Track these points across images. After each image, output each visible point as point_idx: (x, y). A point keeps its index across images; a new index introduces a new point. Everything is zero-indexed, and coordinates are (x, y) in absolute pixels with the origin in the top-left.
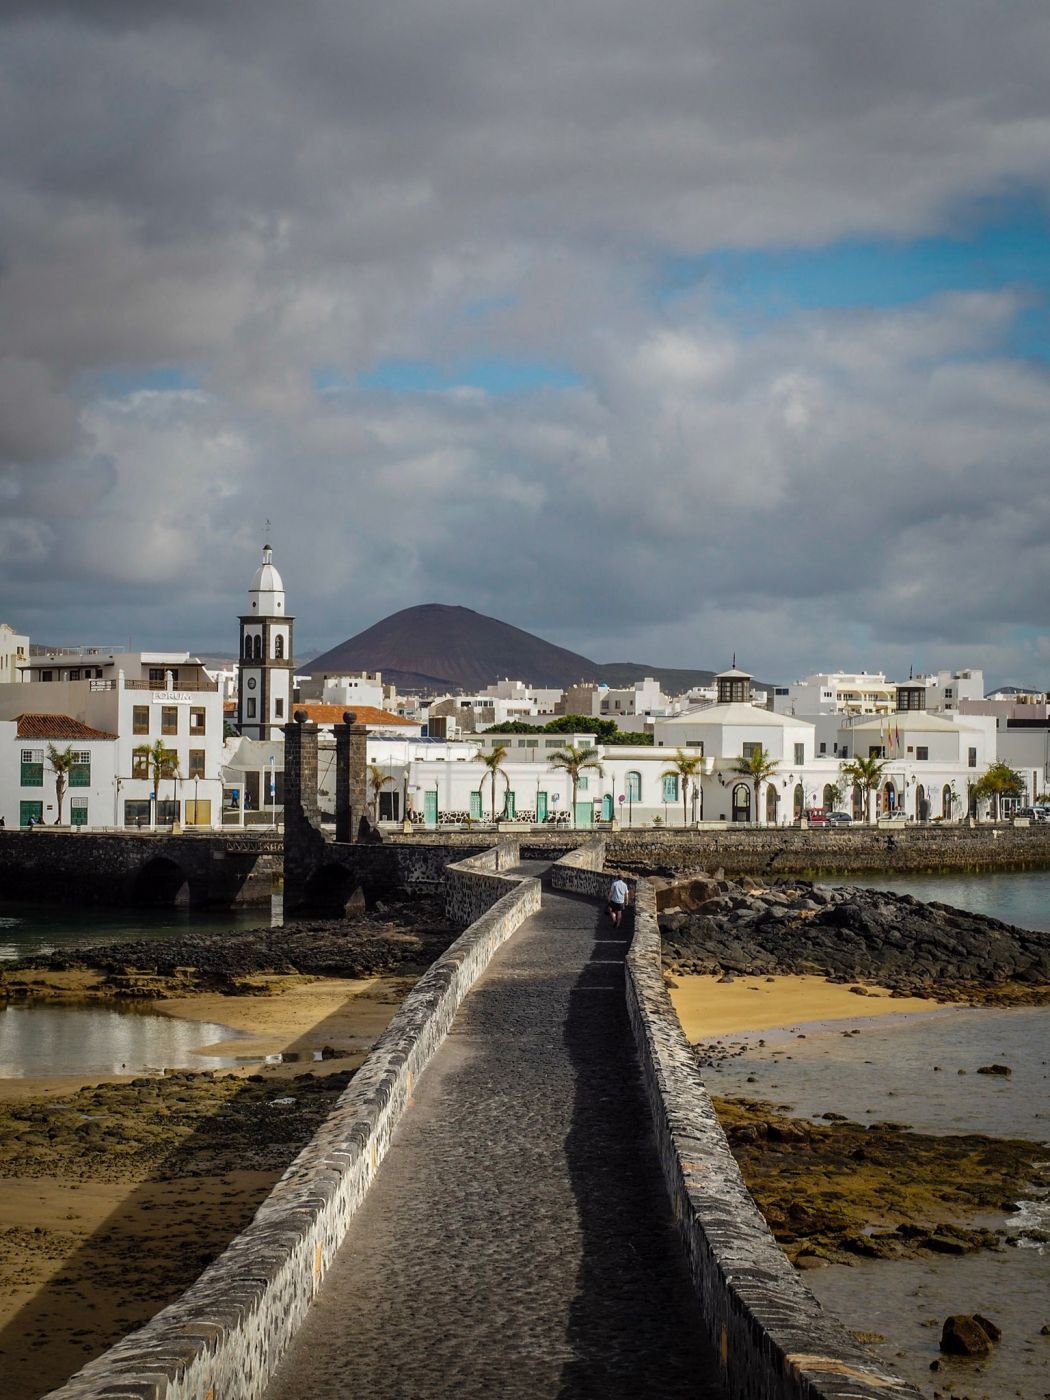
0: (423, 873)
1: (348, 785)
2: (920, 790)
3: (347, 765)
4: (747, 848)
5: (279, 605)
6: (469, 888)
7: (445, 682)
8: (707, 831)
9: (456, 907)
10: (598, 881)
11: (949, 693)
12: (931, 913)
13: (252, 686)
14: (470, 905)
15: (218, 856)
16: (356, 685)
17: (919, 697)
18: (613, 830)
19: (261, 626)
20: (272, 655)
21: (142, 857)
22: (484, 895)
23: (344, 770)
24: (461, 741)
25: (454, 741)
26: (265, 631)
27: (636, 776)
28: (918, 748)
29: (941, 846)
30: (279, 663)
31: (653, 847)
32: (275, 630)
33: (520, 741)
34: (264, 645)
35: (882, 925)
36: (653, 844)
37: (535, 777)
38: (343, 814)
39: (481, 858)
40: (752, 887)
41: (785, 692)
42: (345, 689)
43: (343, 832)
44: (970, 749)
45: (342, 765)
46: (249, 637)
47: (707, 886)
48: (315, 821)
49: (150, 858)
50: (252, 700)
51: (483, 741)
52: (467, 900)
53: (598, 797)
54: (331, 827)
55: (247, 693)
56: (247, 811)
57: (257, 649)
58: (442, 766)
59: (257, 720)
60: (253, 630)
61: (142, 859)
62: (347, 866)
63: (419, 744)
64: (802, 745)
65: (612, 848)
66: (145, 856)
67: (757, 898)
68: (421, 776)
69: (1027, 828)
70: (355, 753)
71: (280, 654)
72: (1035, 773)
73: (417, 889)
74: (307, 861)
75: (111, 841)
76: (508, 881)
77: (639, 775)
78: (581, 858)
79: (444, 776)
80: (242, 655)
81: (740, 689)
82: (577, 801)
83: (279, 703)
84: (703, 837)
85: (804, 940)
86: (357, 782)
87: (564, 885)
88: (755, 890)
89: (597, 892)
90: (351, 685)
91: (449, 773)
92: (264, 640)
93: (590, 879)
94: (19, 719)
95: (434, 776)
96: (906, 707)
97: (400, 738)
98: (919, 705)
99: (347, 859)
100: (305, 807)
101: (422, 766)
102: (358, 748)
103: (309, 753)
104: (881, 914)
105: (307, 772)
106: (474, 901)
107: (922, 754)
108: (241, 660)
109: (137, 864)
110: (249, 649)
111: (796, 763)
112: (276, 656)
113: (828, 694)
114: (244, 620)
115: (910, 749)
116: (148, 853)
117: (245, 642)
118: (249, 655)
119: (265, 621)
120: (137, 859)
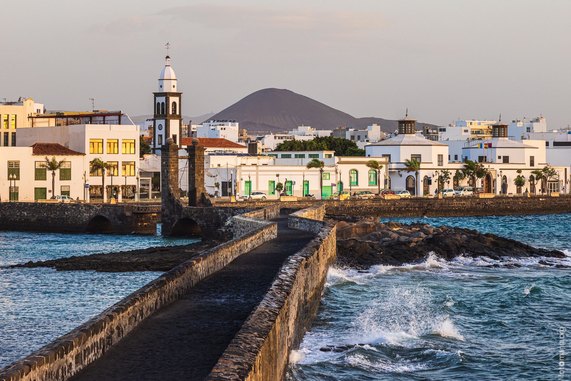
1: (195, 177)
2: (505, 178)
3: (194, 166)
5: (174, 86)
7: (278, 128)
8: (389, 200)
10: (309, 224)
11: (528, 130)
12: (484, 239)
13: (161, 128)
15: (128, 214)
16: (225, 129)
17: (504, 130)
18: (340, 200)
19: (165, 98)
20: (171, 113)
21: (90, 215)
23: (192, 169)
24: (265, 155)
25: (261, 155)
26: (167, 100)
27: (355, 172)
28: (503, 157)
29: (512, 207)
30: (174, 117)
31: (361, 208)
32: (172, 99)
33: (295, 155)
34: (166, 108)
35: (456, 245)
36: (361, 207)
37: (302, 173)
38: (192, 192)
39: (254, 213)
40: (394, 226)
41: (444, 130)
43: (192, 201)
44: (531, 157)
45: (191, 166)
46: (159, 103)
47: (370, 226)
48: (176, 196)
49: (94, 216)
50: (161, 136)
51: (276, 155)
52: (243, 234)
53: (335, 183)
54: (186, 199)
55: (158, 132)
56: (153, 192)
57: (163, 109)
58: (254, 168)
60: (161, 100)
61: (90, 216)
62: (193, 219)
63: (244, 157)
64: (442, 155)
65: (340, 209)
66: (91, 214)
67: (395, 232)
68: (243, 173)
69: (558, 197)
70: (198, 160)
71: (174, 110)
72: (566, 169)
73: (228, 230)
74: (173, 216)
75: (74, 207)
77: (357, 171)
78: (307, 212)
79: (255, 173)
80: (155, 112)
81: (410, 127)
82: (323, 185)
83: (174, 136)
85: (414, 253)
86: (199, 175)
87: (294, 226)
88: (396, 228)
89: (309, 229)
90: (222, 129)
91: (257, 171)
92: (166, 105)
93: (306, 222)
94: (33, 146)
95: (248, 173)
96: (497, 135)
97: (233, 154)
98: (504, 134)
99: (193, 215)
100: (172, 188)
101: (243, 168)
102: (200, 158)
103: (174, 160)
104: (457, 240)
105: (172, 170)
107: (506, 160)
108: (155, 115)
109: (87, 219)
110: (158, 109)
111: (439, 165)
112: (173, 113)
113: (466, 131)
114: (156, 95)
115: (499, 157)
116: (92, 213)
117: (157, 106)
118: (158, 112)
119: (167, 95)
120: (87, 216)
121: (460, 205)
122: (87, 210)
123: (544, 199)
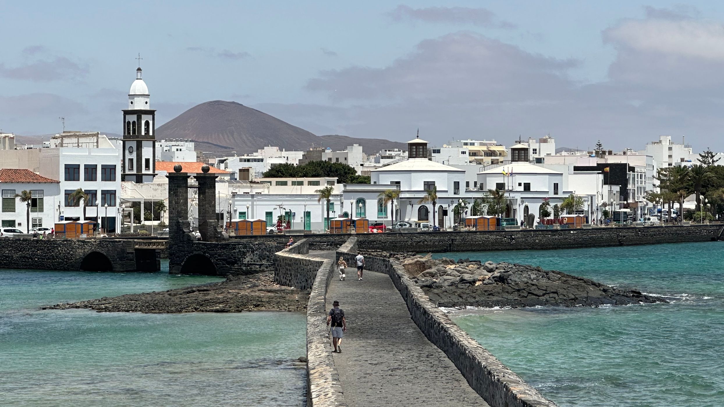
0: (252, 259)
1: (205, 208)
2: (526, 207)
4: (429, 243)
5: (146, 103)
6: (290, 265)
8: (405, 234)
9: (282, 277)
11: (535, 151)
13: (131, 151)
14: (291, 275)
16: (181, 150)
17: (525, 153)
19: (136, 116)
20: (143, 133)
21: (84, 251)
22: (299, 269)
24: (258, 183)
25: (254, 182)
26: (139, 119)
28: (524, 184)
30: (147, 138)
32: (145, 118)
33: (292, 182)
34: (138, 127)
37: (303, 203)
38: (202, 225)
40: (449, 264)
41: (438, 151)
42: (174, 152)
44: (554, 184)
45: (201, 196)
46: (129, 123)
47: (424, 263)
48: (187, 229)
49: (89, 253)
50: (131, 160)
51: (270, 182)
52: (289, 273)
53: (341, 214)
55: (128, 156)
57: (134, 129)
58: (249, 197)
59: (135, 172)
60: (132, 118)
61: (84, 253)
63: (235, 185)
66: (86, 250)
67: (453, 270)
68: (236, 203)
70: (209, 189)
71: (147, 129)
73: (249, 268)
74: (183, 253)
75: (65, 242)
76: (314, 261)
77: (364, 201)
79: (250, 203)
80: (124, 133)
81: (421, 150)
83: (147, 161)
84: (404, 237)
90: (177, 150)
91: (253, 201)
92: (138, 124)
95: (242, 203)
96: (517, 160)
97: (222, 181)
98: (525, 158)
99: (206, 251)
100: (181, 221)
101: (237, 197)
102: (211, 187)
103: (183, 190)
105: (182, 201)
106: (293, 273)
107: (527, 187)
108: (124, 136)
109: (81, 255)
110: (129, 129)
111: (455, 193)
112: (145, 134)
113: (464, 153)
114: (126, 113)
115: (520, 184)
116: (88, 249)
117: (127, 125)
118: (129, 133)
119: (139, 113)
120: (82, 253)
121: (484, 239)
122: (81, 245)
123: (575, 232)
